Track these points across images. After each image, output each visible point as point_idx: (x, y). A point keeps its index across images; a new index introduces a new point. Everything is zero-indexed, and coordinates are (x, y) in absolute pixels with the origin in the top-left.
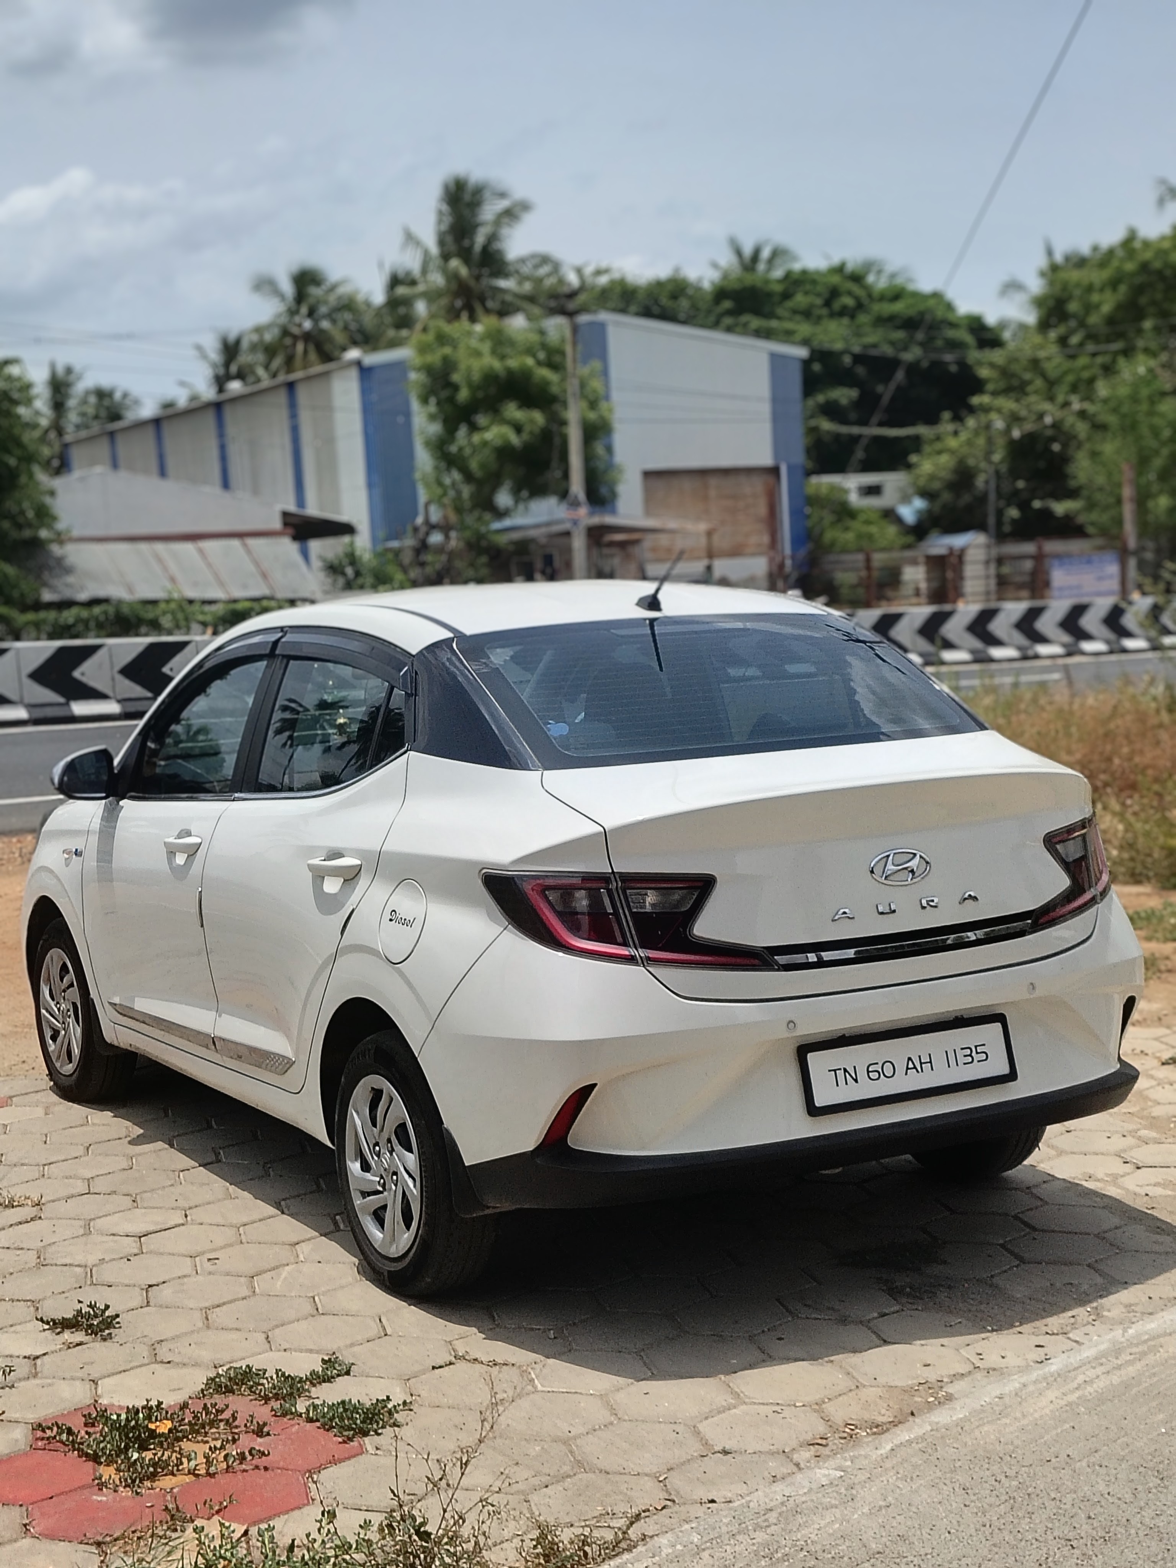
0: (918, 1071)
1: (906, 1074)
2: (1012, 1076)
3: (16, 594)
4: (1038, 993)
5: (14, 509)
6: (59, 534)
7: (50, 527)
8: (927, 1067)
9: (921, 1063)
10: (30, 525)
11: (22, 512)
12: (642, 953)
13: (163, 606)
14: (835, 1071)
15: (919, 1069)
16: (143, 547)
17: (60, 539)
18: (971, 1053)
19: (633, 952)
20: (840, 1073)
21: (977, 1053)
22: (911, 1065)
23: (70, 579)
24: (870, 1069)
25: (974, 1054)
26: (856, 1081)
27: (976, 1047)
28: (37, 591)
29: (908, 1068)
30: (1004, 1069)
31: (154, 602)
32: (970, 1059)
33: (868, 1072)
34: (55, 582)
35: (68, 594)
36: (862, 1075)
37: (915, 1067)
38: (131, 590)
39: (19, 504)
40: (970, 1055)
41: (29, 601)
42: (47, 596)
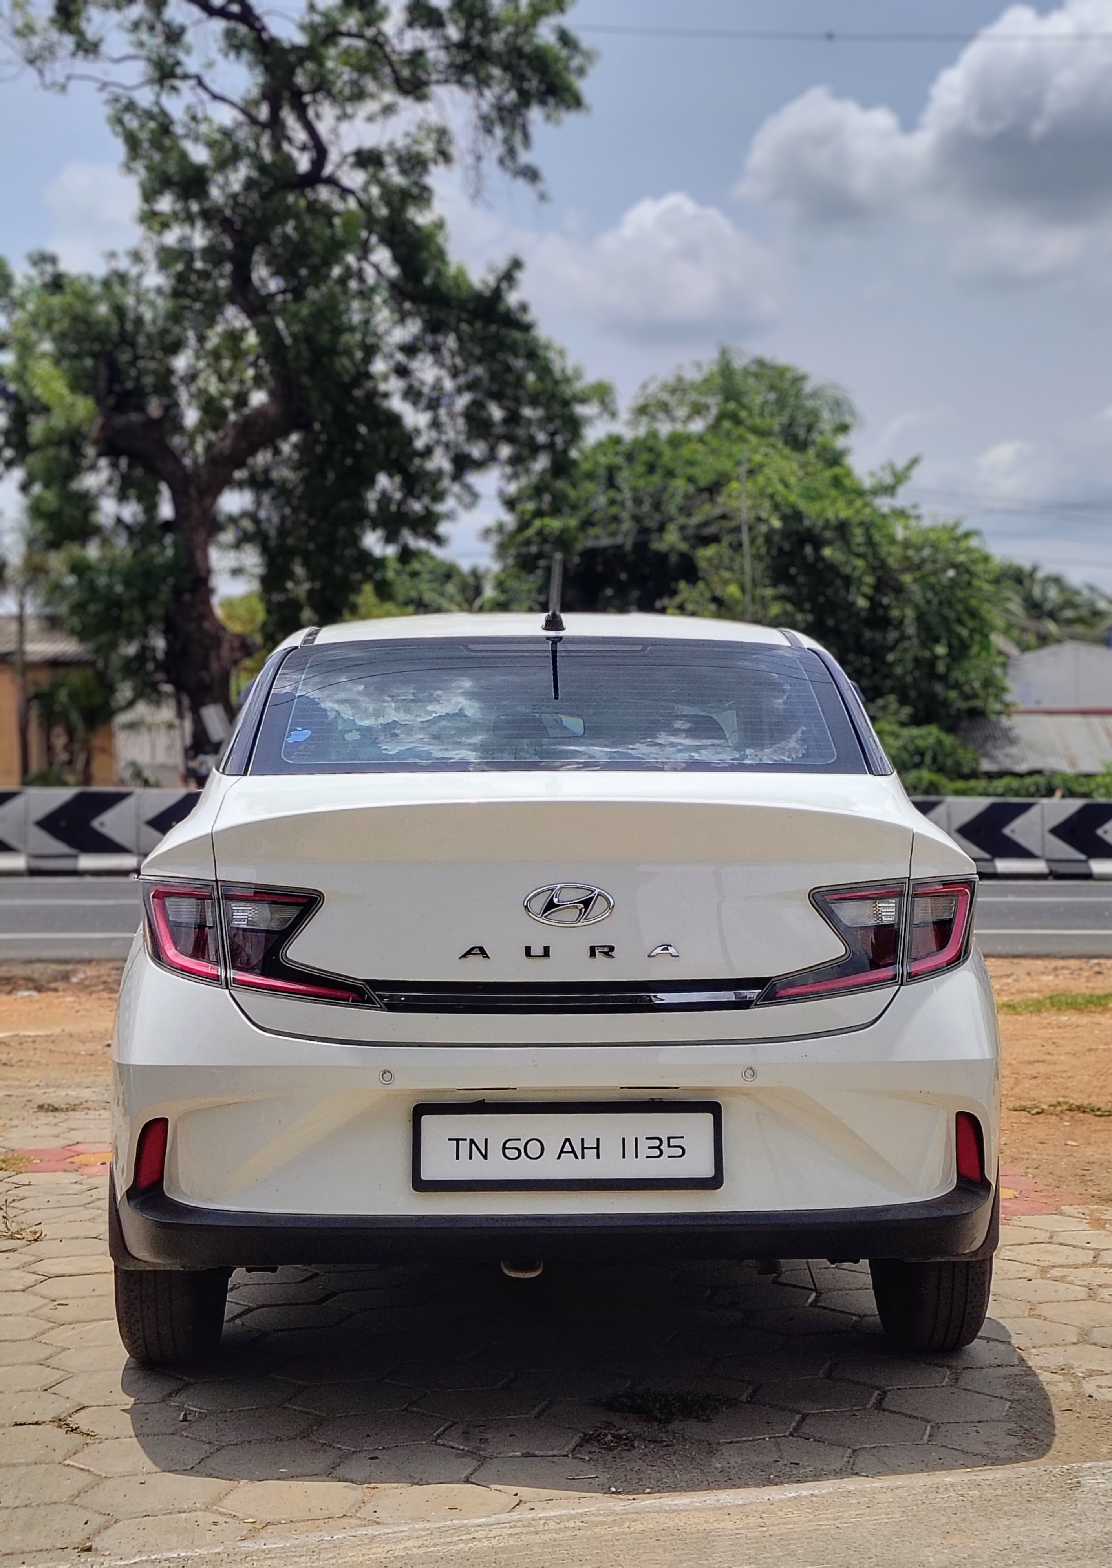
0: (576, 1157)
1: (559, 1158)
2: (715, 1182)
3: (949, 762)
4: (759, 1082)
5: (962, 679)
6: (1007, 705)
7: (998, 698)
8: (590, 1154)
9: (583, 1148)
10: (975, 696)
11: (969, 682)
12: (232, 974)
13: (1099, 780)
14: (458, 1140)
15: (579, 1155)
16: (1096, 720)
17: (1007, 710)
18: (659, 1146)
19: (221, 972)
20: (464, 1146)
21: (669, 1146)
22: (567, 1148)
23: (1013, 750)
24: (507, 1146)
25: (664, 1147)
26: (485, 1157)
27: (669, 1139)
28: (976, 761)
29: (562, 1152)
30: (707, 1170)
31: (1089, 776)
32: (657, 1152)
33: (504, 1148)
34: (999, 754)
35: (1007, 764)
36: (495, 1150)
37: (573, 1152)
38: (1073, 764)
39: (967, 673)
40: (658, 1148)
41: (966, 770)
42: (986, 766)
